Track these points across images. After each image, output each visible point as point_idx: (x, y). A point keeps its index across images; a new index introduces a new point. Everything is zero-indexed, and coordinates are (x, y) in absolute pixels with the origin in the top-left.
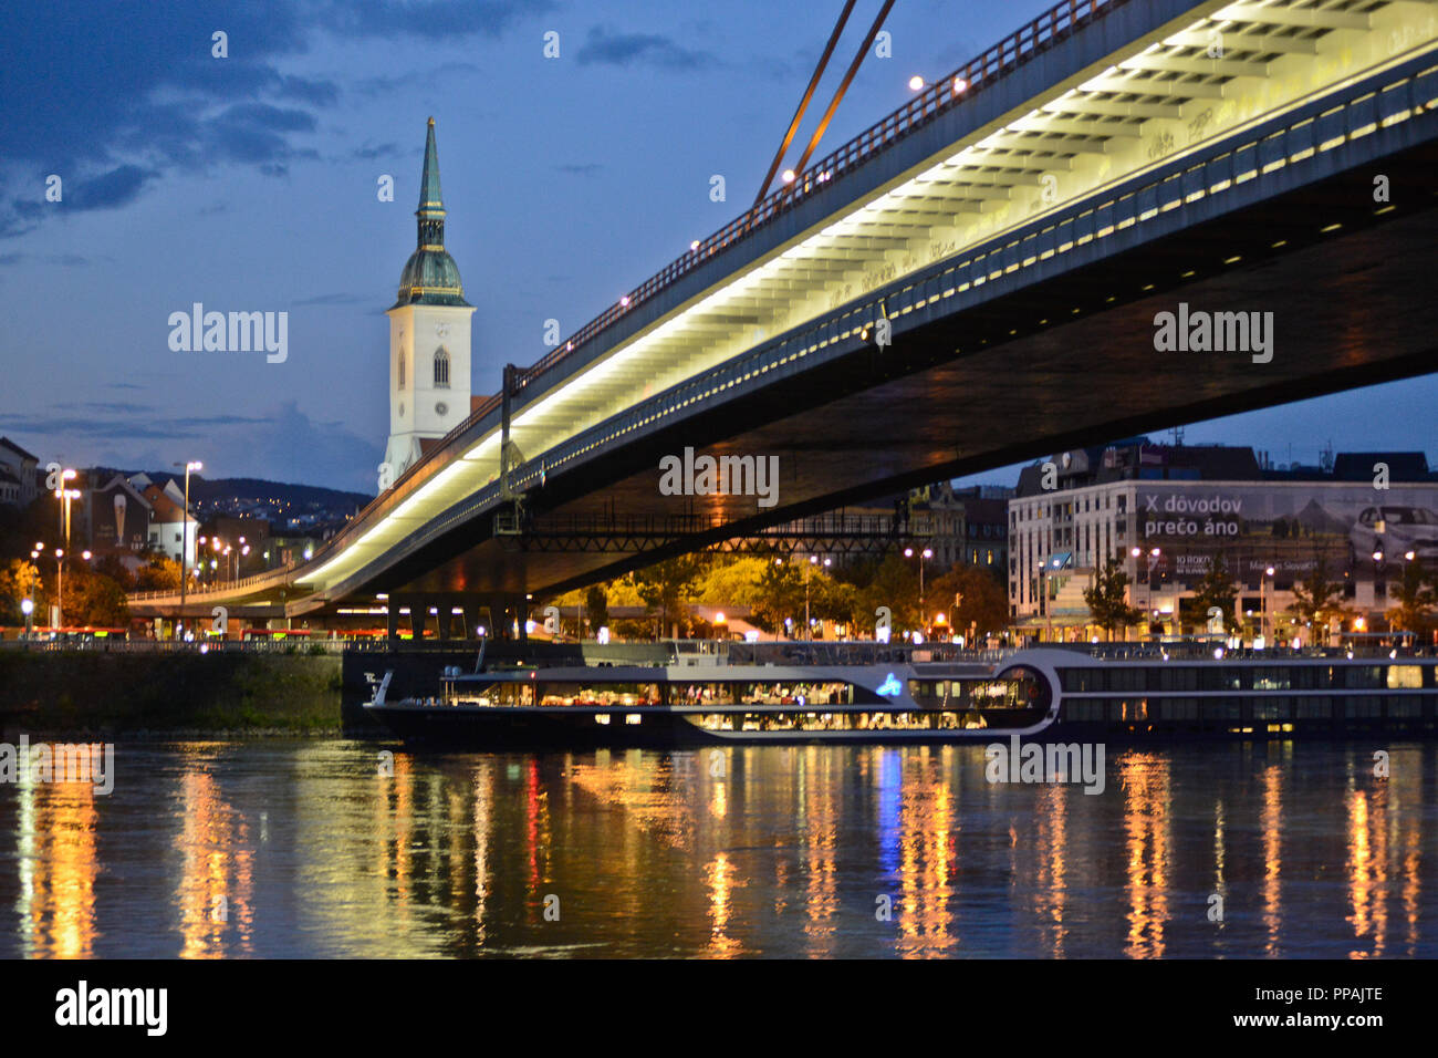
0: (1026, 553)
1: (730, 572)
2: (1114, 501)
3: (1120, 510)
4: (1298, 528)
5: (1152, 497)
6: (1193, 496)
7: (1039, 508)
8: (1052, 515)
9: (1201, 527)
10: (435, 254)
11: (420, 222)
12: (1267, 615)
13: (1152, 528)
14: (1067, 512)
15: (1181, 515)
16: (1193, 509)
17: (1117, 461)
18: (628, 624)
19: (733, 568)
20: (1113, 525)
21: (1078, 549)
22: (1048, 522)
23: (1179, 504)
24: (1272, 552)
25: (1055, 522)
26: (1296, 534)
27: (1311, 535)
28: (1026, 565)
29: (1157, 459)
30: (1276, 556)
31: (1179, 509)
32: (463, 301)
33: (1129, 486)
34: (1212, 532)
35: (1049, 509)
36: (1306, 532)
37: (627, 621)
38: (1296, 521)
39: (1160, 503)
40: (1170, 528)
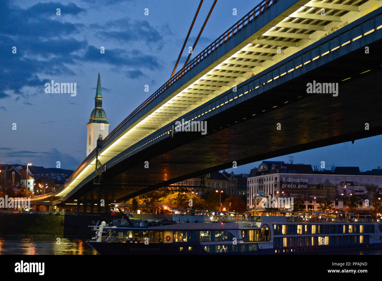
0: (251, 192)
1: (172, 196)
2: (274, 178)
3: (276, 181)
4: (323, 186)
5: (284, 178)
6: (295, 178)
7: (255, 180)
8: (258, 182)
9: (297, 186)
10: (99, 109)
11: (96, 101)
12: (314, 209)
13: (284, 186)
14: (262, 182)
15: (292, 183)
16: (295, 181)
17: (275, 168)
18: (145, 209)
19: (173, 195)
20: (274, 185)
21: (265, 191)
22: (257, 184)
23: (291, 180)
24: (316, 193)
25: (259, 184)
26: (322, 188)
27: (326, 189)
28: (251, 195)
29: (285, 168)
30: (317, 194)
31: (291, 181)
32: (107, 122)
33: (278, 175)
34: (300, 187)
35: (257, 180)
36: (325, 188)
37: (144, 208)
38: (322, 185)
39: (286, 179)
40: (289, 186)
